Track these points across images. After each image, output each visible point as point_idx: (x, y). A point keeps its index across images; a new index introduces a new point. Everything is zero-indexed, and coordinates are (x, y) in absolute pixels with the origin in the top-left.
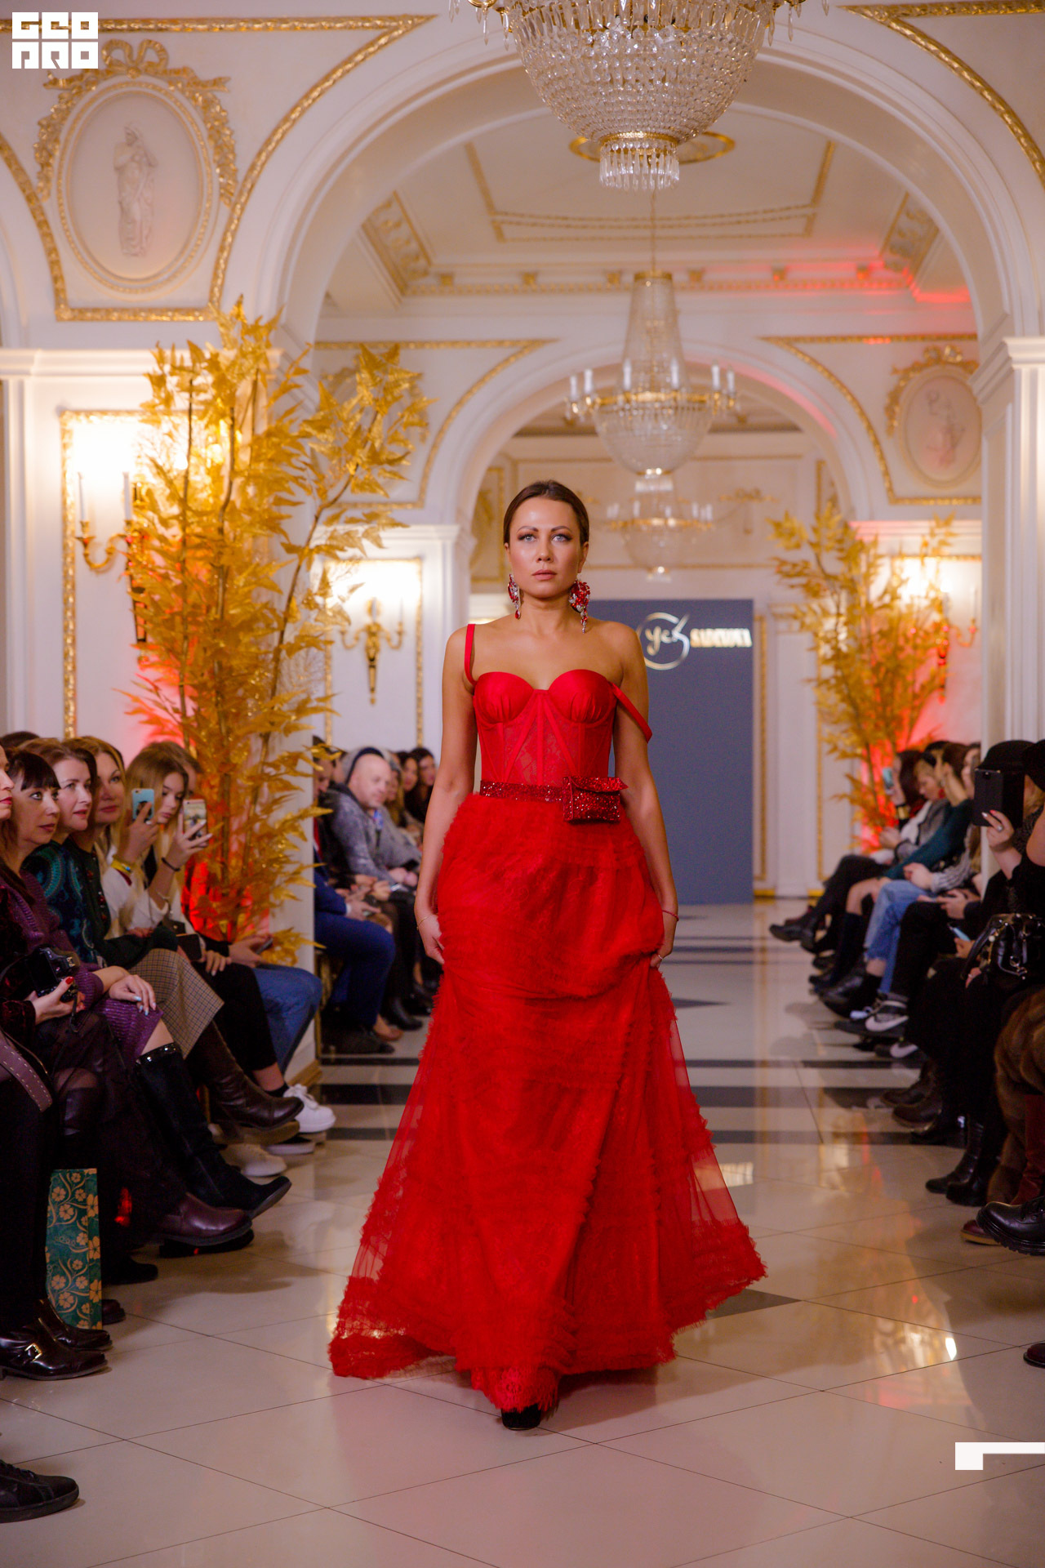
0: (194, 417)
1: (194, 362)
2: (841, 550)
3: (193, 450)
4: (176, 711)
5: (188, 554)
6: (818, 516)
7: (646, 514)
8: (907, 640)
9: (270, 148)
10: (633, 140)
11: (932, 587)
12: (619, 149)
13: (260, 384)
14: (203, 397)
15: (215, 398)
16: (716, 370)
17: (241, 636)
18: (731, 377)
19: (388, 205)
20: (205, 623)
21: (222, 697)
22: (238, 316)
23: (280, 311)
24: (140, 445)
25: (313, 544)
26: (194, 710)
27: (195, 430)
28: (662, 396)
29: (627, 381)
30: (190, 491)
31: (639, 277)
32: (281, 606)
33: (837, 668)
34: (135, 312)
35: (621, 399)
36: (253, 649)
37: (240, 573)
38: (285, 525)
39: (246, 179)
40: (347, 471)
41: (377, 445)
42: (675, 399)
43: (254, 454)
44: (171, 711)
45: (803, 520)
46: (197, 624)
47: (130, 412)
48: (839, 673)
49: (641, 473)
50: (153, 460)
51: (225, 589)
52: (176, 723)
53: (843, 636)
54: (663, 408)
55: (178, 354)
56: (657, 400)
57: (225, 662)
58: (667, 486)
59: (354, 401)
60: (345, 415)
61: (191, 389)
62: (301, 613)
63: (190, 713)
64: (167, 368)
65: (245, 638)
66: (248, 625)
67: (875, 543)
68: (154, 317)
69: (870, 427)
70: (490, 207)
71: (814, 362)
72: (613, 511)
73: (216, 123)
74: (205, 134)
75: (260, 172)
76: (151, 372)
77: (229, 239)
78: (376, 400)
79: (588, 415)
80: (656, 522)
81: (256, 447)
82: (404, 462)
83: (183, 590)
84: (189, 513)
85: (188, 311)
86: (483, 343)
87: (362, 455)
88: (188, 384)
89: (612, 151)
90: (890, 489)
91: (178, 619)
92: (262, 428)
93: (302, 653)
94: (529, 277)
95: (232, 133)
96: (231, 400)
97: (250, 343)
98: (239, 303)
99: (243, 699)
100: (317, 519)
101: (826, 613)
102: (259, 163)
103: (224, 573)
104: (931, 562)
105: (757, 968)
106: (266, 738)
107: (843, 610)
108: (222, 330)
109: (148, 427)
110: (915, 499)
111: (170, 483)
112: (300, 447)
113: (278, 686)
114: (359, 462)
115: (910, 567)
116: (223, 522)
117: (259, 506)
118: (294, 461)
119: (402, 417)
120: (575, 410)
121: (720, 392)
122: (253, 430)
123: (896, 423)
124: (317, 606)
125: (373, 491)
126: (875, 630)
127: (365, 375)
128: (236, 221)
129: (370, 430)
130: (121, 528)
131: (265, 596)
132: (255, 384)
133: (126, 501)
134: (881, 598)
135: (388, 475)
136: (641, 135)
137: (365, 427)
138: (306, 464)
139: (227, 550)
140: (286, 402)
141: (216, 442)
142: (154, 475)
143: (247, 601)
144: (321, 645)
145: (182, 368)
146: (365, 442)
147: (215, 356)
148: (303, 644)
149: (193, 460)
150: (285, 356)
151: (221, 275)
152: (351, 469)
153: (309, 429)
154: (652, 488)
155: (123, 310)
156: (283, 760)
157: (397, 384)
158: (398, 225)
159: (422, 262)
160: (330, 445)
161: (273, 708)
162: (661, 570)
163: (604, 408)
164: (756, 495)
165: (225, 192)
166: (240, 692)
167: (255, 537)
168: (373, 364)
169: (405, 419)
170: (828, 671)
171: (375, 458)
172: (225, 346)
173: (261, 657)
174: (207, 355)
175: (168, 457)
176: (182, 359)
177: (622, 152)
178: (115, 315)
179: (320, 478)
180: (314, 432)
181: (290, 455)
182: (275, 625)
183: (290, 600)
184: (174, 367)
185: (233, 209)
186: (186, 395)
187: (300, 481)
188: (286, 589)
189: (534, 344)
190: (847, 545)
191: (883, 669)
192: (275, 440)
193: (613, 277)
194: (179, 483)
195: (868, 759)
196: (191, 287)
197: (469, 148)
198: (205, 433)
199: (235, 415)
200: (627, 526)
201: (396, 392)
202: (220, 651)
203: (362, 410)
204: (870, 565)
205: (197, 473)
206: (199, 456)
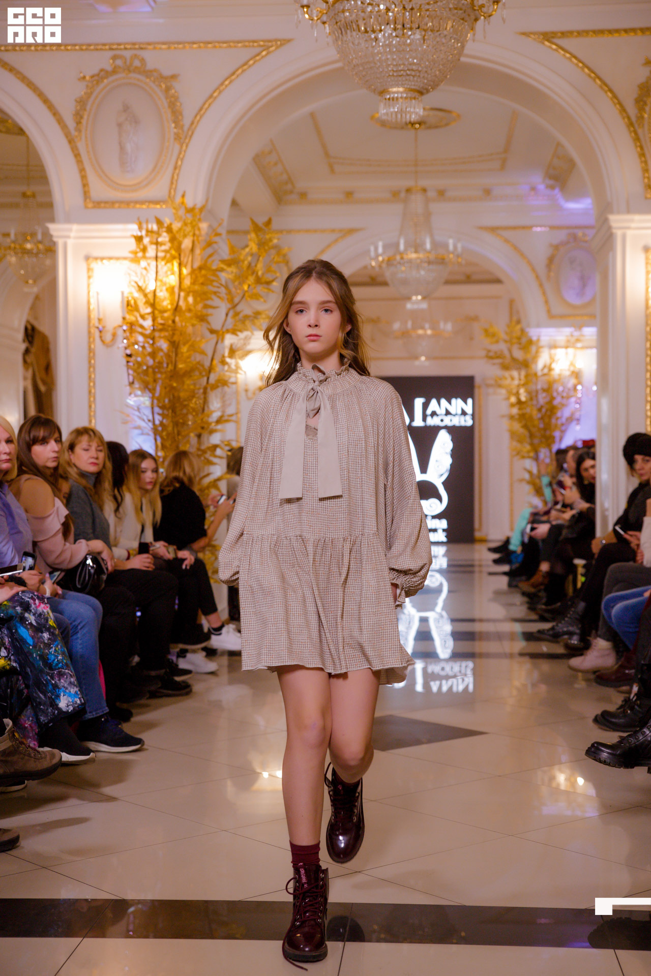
0: (159, 260)
1: (159, 229)
2: (520, 344)
3: (159, 278)
4: (149, 421)
5: (157, 334)
6: (508, 326)
7: (415, 328)
8: (558, 394)
9: (202, 112)
10: (397, 92)
11: (572, 364)
12: (389, 99)
13: (196, 243)
14: (163, 248)
15: (171, 248)
16: (451, 242)
17: (185, 379)
18: (459, 246)
19: (270, 152)
20: (165, 372)
21: (175, 413)
22: (183, 203)
23: (207, 201)
24: (129, 274)
25: (224, 329)
26: (159, 420)
27: (159, 267)
28: (421, 255)
29: (402, 247)
30: (157, 300)
31: (408, 191)
32: (207, 364)
33: (520, 409)
34: (127, 203)
35: (398, 257)
36: (192, 387)
37: (184, 344)
38: (210, 319)
39: (189, 130)
40: (243, 289)
41: (260, 273)
42: (428, 257)
43: (192, 281)
44: (146, 421)
45: (500, 328)
46: (161, 373)
47: (125, 258)
48: (521, 412)
49: (409, 298)
50: (136, 283)
51: (176, 355)
52: (149, 429)
53: (522, 391)
54: (421, 262)
55: (150, 226)
56: (418, 258)
57: (176, 394)
58: (424, 306)
59: (247, 250)
60: (242, 257)
61: (157, 243)
62: (218, 368)
63: (157, 422)
64: (144, 233)
65: (188, 382)
66: (188, 373)
67: (538, 340)
68: (138, 206)
69: (537, 277)
70: (327, 154)
71: (507, 241)
72: (397, 326)
73: (173, 99)
74: (166, 105)
75: (196, 127)
76: (135, 234)
77: (179, 163)
78: (259, 249)
79: (380, 267)
80: (420, 332)
81: (194, 276)
82: (275, 284)
83: (153, 355)
84: (156, 312)
85: (157, 202)
86: (323, 231)
87: (251, 279)
88: (155, 241)
89: (386, 99)
90: (549, 311)
91: (150, 370)
92: (197, 264)
93: (219, 390)
94: (349, 194)
95: (181, 104)
96: (179, 249)
97: (189, 218)
98: (183, 196)
99: (187, 414)
100: (227, 315)
101: (513, 378)
102: (196, 121)
103: (175, 345)
104: (571, 351)
105: (477, 575)
106: (199, 436)
107: (522, 377)
108: (174, 211)
109: (134, 266)
110: (562, 316)
111: (145, 295)
112: (217, 276)
113: (206, 408)
114: (250, 283)
115: (560, 353)
116: (175, 316)
117: (195, 307)
118: (215, 284)
119: (274, 258)
120: (373, 264)
121: (453, 253)
122: (192, 267)
123: (552, 274)
124: (227, 363)
125: (257, 299)
126: (539, 387)
127: (253, 235)
128: (183, 153)
129: (256, 266)
130: (119, 321)
131: (198, 357)
132: (193, 242)
133: (123, 307)
134: (542, 370)
135: (266, 290)
136: (401, 89)
137: (253, 264)
138: (221, 285)
139: (177, 333)
140: (209, 251)
141: (173, 273)
142: (137, 291)
143: (188, 360)
144: (229, 385)
145: (152, 232)
146: (253, 273)
147: (171, 224)
148: (220, 385)
149: (159, 283)
150: (210, 226)
151: (175, 182)
152: (246, 288)
153: (222, 266)
154: (416, 307)
155: (121, 202)
156: (209, 448)
157: (270, 240)
158: (276, 164)
159: (289, 187)
160: (233, 275)
161: (202, 419)
162: (423, 358)
163: (389, 262)
164: (475, 319)
165: (177, 137)
166: (185, 411)
167: (193, 325)
168: (257, 229)
169: (275, 260)
170: (515, 411)
171: (258, 281)
172: (176, 219)
173: (196, 391)
174: (166, 225)
175: (144, 281)
176: (152, 228)
177: (391, 100)
178: (117, 205)
179: (229, 293)
180: (225, 267)
181: (213, 281)
182: (204, 373)
183: (212, 360)
184: (147, 231)
185: (181, 147)
186: (154, 247)
187: (218, 294)
188: (210, 354)
189: (351, 231)
190: (524, 340)
191: (544, 410)
192: (203, 272)
193: (395, 194)
194: (151, 296)
195: (536, 459)
196: (159, 189)
197: (312, 115)
198: (165, 268)
199: (182, 259)
200: (405, 334)
201: (271, 244)
202: (173, 388)
203: (252, 255)
204: (537, 352)
205: (161, 291)
206: (161, 281)
